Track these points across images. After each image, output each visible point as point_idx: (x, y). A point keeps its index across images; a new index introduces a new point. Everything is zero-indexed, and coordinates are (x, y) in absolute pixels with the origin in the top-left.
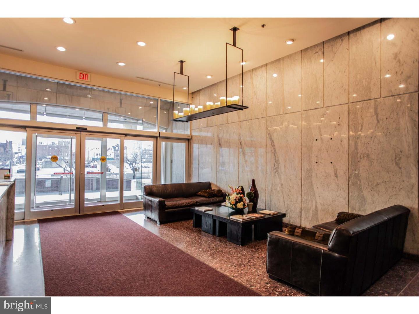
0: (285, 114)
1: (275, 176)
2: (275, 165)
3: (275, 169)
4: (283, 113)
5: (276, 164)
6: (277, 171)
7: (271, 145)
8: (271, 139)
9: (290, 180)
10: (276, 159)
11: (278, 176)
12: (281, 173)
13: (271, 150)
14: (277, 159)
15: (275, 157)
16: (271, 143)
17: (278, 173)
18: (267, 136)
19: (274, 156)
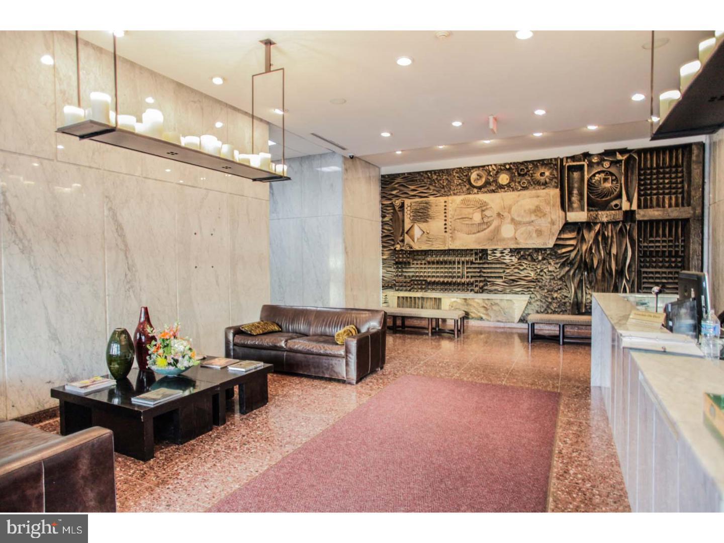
0: (145, 178)
1: (128, 297)
2: (126, 275)
3: (128, 282)
4: (142, 174)
5: (129, 274)
6: (132, 287)
7: (116, 235)
8: (116, 221)
9: (158, 299)
10: (128, 263)
11: (135, 296)
12: (141, 290)
13: (117, 245)
14: (130, 262)
15: (127, 258)
16: (117, 229)
17: (134, 292)
18: (106, 213)
19: (124, 258)
